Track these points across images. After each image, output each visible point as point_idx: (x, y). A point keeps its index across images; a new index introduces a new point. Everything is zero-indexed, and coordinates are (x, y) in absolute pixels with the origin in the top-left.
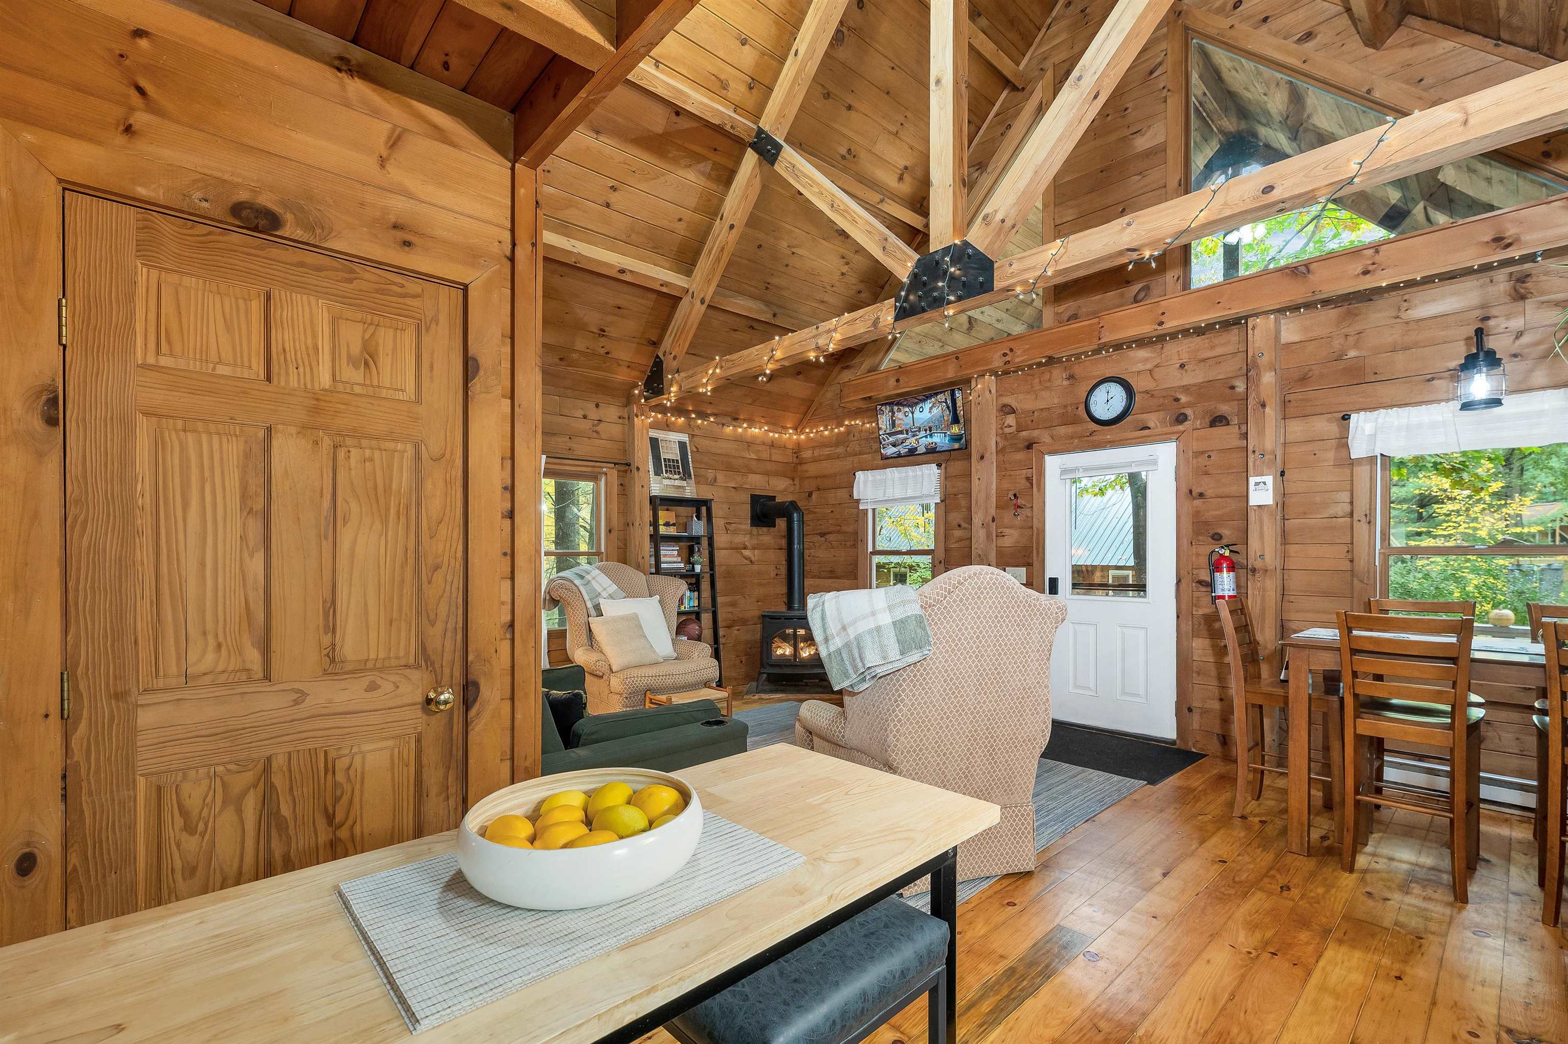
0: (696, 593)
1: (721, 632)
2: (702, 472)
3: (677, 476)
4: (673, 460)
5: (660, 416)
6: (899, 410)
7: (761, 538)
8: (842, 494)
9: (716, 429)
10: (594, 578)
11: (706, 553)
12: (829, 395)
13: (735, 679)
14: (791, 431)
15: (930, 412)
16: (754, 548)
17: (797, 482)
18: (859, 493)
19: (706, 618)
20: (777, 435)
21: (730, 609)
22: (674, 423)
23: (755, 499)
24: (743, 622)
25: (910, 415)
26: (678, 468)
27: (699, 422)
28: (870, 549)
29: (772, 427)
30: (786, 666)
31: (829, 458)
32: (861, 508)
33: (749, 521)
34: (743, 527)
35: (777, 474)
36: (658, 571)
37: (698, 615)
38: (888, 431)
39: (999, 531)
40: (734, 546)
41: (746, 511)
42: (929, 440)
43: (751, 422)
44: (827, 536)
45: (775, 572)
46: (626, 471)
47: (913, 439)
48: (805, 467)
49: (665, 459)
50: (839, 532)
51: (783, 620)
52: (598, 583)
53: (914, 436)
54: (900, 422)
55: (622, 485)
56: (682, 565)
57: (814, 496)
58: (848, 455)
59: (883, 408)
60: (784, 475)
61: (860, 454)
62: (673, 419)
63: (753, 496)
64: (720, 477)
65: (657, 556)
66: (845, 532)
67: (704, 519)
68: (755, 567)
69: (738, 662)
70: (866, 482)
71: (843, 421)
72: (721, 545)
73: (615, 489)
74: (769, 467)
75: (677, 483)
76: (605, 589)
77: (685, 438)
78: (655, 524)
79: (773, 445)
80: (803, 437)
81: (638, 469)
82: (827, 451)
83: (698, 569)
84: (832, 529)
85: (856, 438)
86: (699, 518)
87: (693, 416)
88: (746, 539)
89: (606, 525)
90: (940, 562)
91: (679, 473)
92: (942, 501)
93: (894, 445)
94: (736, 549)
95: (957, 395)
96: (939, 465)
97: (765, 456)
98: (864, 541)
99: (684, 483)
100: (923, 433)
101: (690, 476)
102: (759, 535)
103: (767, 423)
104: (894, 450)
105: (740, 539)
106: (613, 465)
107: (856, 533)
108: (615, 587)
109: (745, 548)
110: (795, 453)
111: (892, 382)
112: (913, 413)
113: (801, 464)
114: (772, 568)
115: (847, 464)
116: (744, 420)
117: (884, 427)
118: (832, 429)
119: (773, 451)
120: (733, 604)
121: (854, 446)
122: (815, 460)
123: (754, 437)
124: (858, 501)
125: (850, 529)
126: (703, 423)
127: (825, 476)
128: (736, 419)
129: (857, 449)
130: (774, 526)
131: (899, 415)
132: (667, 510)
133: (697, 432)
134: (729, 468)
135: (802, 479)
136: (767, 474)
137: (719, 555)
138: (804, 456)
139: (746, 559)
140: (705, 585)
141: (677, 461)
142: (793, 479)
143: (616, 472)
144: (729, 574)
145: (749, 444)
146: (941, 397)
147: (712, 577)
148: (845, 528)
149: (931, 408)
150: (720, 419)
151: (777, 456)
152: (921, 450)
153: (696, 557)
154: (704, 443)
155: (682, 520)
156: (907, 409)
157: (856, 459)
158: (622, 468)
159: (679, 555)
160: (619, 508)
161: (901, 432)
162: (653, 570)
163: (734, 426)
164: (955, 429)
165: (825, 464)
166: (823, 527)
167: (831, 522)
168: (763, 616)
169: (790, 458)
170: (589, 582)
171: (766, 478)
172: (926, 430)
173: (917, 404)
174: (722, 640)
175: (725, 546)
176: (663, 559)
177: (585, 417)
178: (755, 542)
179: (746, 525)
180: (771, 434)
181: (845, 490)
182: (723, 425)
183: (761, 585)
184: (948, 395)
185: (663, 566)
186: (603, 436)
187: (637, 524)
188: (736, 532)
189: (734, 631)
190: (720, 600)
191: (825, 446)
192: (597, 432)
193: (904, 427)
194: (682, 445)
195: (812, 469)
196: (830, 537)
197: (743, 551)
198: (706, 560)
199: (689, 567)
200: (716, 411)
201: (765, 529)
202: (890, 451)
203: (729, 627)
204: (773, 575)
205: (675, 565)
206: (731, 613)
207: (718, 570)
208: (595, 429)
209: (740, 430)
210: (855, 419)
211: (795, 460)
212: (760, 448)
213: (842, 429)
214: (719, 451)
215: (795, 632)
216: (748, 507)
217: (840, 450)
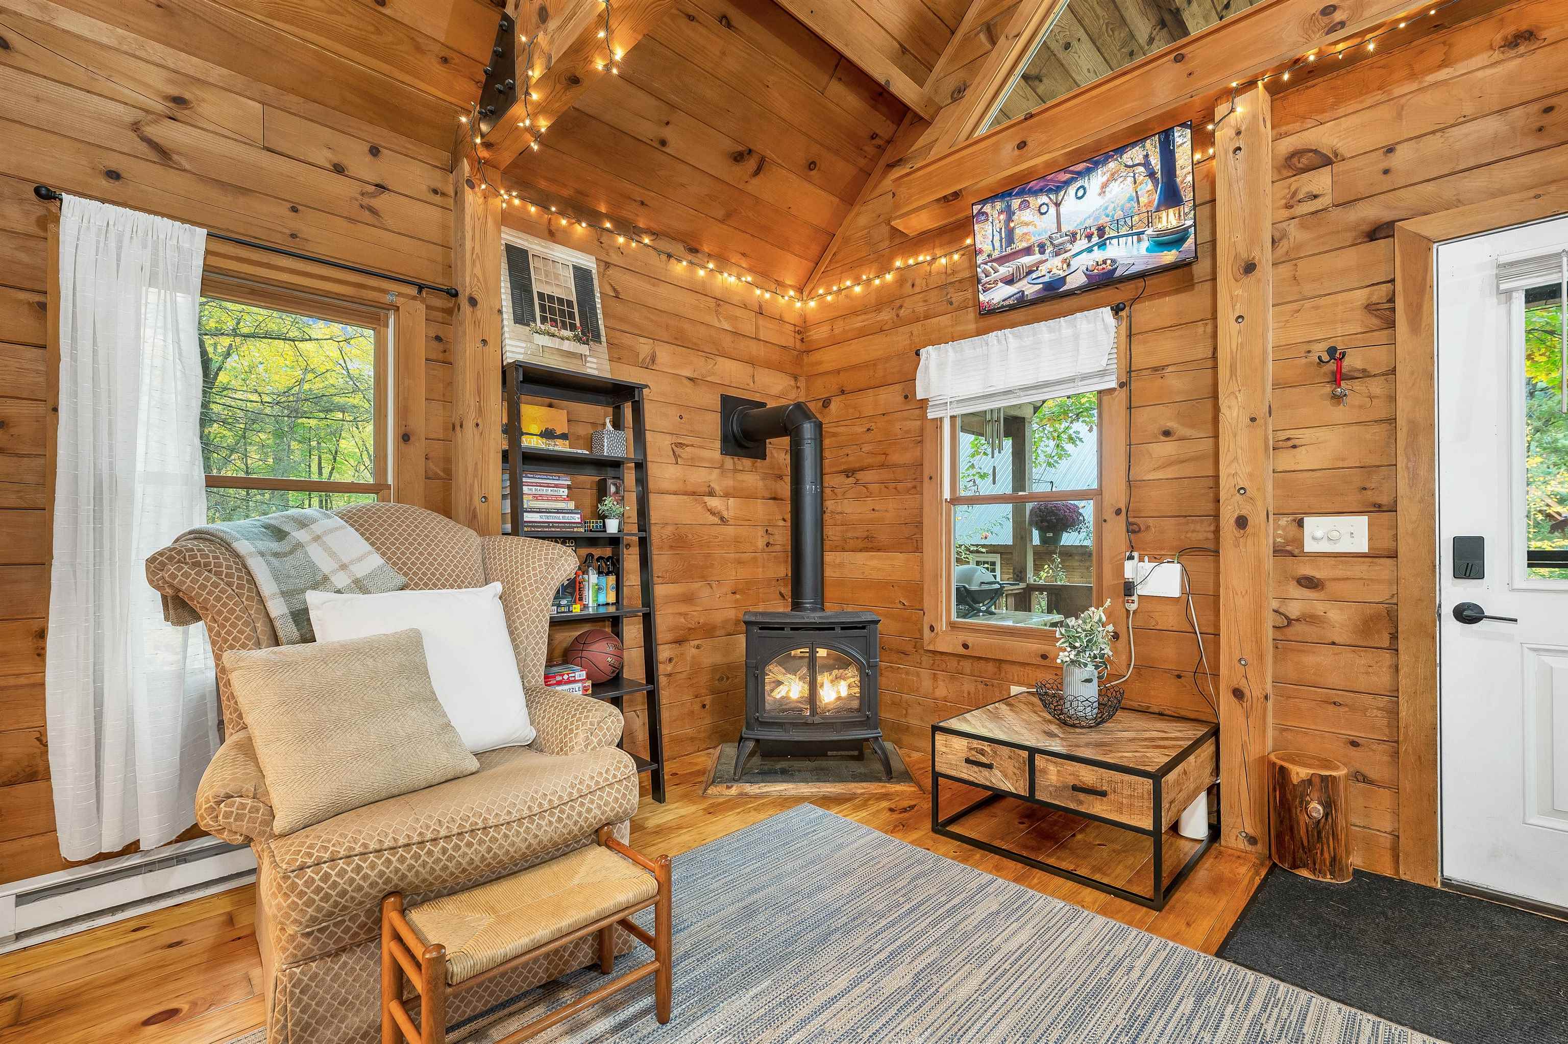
0: (612, 579)
1: (663, 653)
2: (627, 340)
3: (567, 333)
4: (560, 301)
5: (533, 209)
6: (1025, 205)
7: (740, 477)
8: (890, 397)
9: (656, 262)
10: (317, 538)
11: (632, 497)
12: (863, 220)
13: (692, 739)
14: (792, 293)
15: (1103, 192)
16: (727, 495)
17: (802, 383)
18: (927, 388)
19: (632, 631)
20: (767, 296)
21: (683, 608)
22: (564, 231)
23: (729, 405)
24: (708, 631)
25: (1053, 210)
26: (571, 316)
27: (621, 240)
28: (947, 495)
29: (759, 280)
30: (795, 725)
31: (862, 334)
32: (930, 416)
33: (718, 444)
34: (706, 454)
35: (769, 365)
36: (517, 527)
37: (615, 622)
38: (996, 254)
39: (1283, 435)
40: (690, 488)
41: (712, 424)
42: (1098, 255)
43: (723, 261)
44: (860, 475)
45: (765, 540)
46: (449, 312)
47: (1057, 262)
48: (816, 357)
49: (541, 296)
50: (882, 466)
51: (787, 632)
52: (327, 549)
53: (1057, 254)
54: (1025, 229)
55: (438, 338)
56: (577, 518)
57: (833, 406)
58: (900, 322)
59: (987, 208)
60: (778, 367)
61: (927, 317)
62: (564, 222)
63: (725, 399)
64: (664, 355)
65: (515, 495)
66: (896, 466)
67: (629, 433)
68: (730, 530)
69: (697, 707)
70: (941, 366)
71: (891, 259)
72: (666, 485)
73: (421, 348)
74: (756, 350)
75: (567, 346)
76: (344, 567)
77: (588, 262)
78: (513, 429)
79: (760, 311)
80: (812, 304)
81: (473, 302)
82: (858, 323)
83: (612, 526)
84: (870, 460)
85: (917, 289)
86: (617, 425)
87: (608, 225)
88: (713, 478)
89: (397, 425)
90: (1118, 512)
91: (573, 327)
92: (1122, 385)
93: (1010, 281)
94: (693, 494)
95: (1178, 141)
96: (1117, 310)
97: (748, 328)
98: (935, 478)
99: (584, 349)
100: (1082, 244)
101: (597, 338)
102: (736, 471)
103: (750, 270)
104: (1010, 290)
105: (700, 477)
106: (413, 291)
107: (919, 465)
108: (376, 560)
109: (711, 493)
110: (799, 332)
111: (1008, 149)
112: (1057, 205)
113: (808, 352)
114: (761, 532)
115: (900, 340)
116: (709, 255)
117: (987, 248)
118: (869, 280)
119: (761, 322)
120: (688, 599)
121: (913, 305)
122: (835, 342)
123: (726, 289)
124: (923, 404)
125: (906, 457)
126: (627, 245)
127: (854, 368)
128: (694, 250)
129: (921, 309)
130: (764, 457)
131: (1026, 216)
132: (550, 406)
133: (615, 258)
134: (680, 341)
135: (810, 377)
136: (751, 362)
137: (660, 507)
138: (815, 337)
139: (713, 514)
140: (631, 560)
141: (570, 304)
142: (796, 379)
143: (422, 307)
144: (680, 542)
145: (720, 301)
146: (1135, 155)
147: (643, 543)
148: (896, 457)
149: (1104, 186)
150: (665, 245)
151: (768, 332)
152: (1076, 280)
153: (609, 502)
154: (630, 284)
155: (583, 430)
156: (1044, 199)
157: (917, 329)
158: (439, 302)
159: (569, 497)
160: (429, 390)
161: (1028, 251)
162: (508, 527)
163: (691, 263)
164: (1169, 220)
165: (855, 345)
166: (851, 458)
167: (867, 448)
168: (747, 623)
169: (788, 339)
170: (299, 545)
171: (749, 369)
172: (1089, 237)
173: (1067, 183)
174: (663, 669)
175: (674, 487)
176: (527, 503)
177: (339, 169)
178: (729, 482)
179: (714, 451)
180: (758, 292)
181: (898, 387)
182: (670, 256)
183: (740, 562)
184: (1152, 149)
185: (528, 517)
186: (390, 222)
187: (469, 425)
188: (693, 463)
189: (690, 650)
190: (660, 591)
191: (855, 313)
192: (373, 211)
193: (1034, 239)
194: (582, 276)
195: (829, 358)
196: (867, 476)
197: (706, 499)
198: (631, 509)
199: (594, 524)
200: (653, 225)
201: (747, 462)
202: (999, 294)
203: (679, 642)
204: (761, 543)
205: (560, 518)
206: (685, 615)
207: (656, 534)
208: (366, 201)
209: (701, 273)
210: (916, 254)
211: (798, 344)
212: (739, 312)
213: (889, 277)
214: (662, 306)
215: (813, 653)
216: (717, 418)
217: (886, 315)
